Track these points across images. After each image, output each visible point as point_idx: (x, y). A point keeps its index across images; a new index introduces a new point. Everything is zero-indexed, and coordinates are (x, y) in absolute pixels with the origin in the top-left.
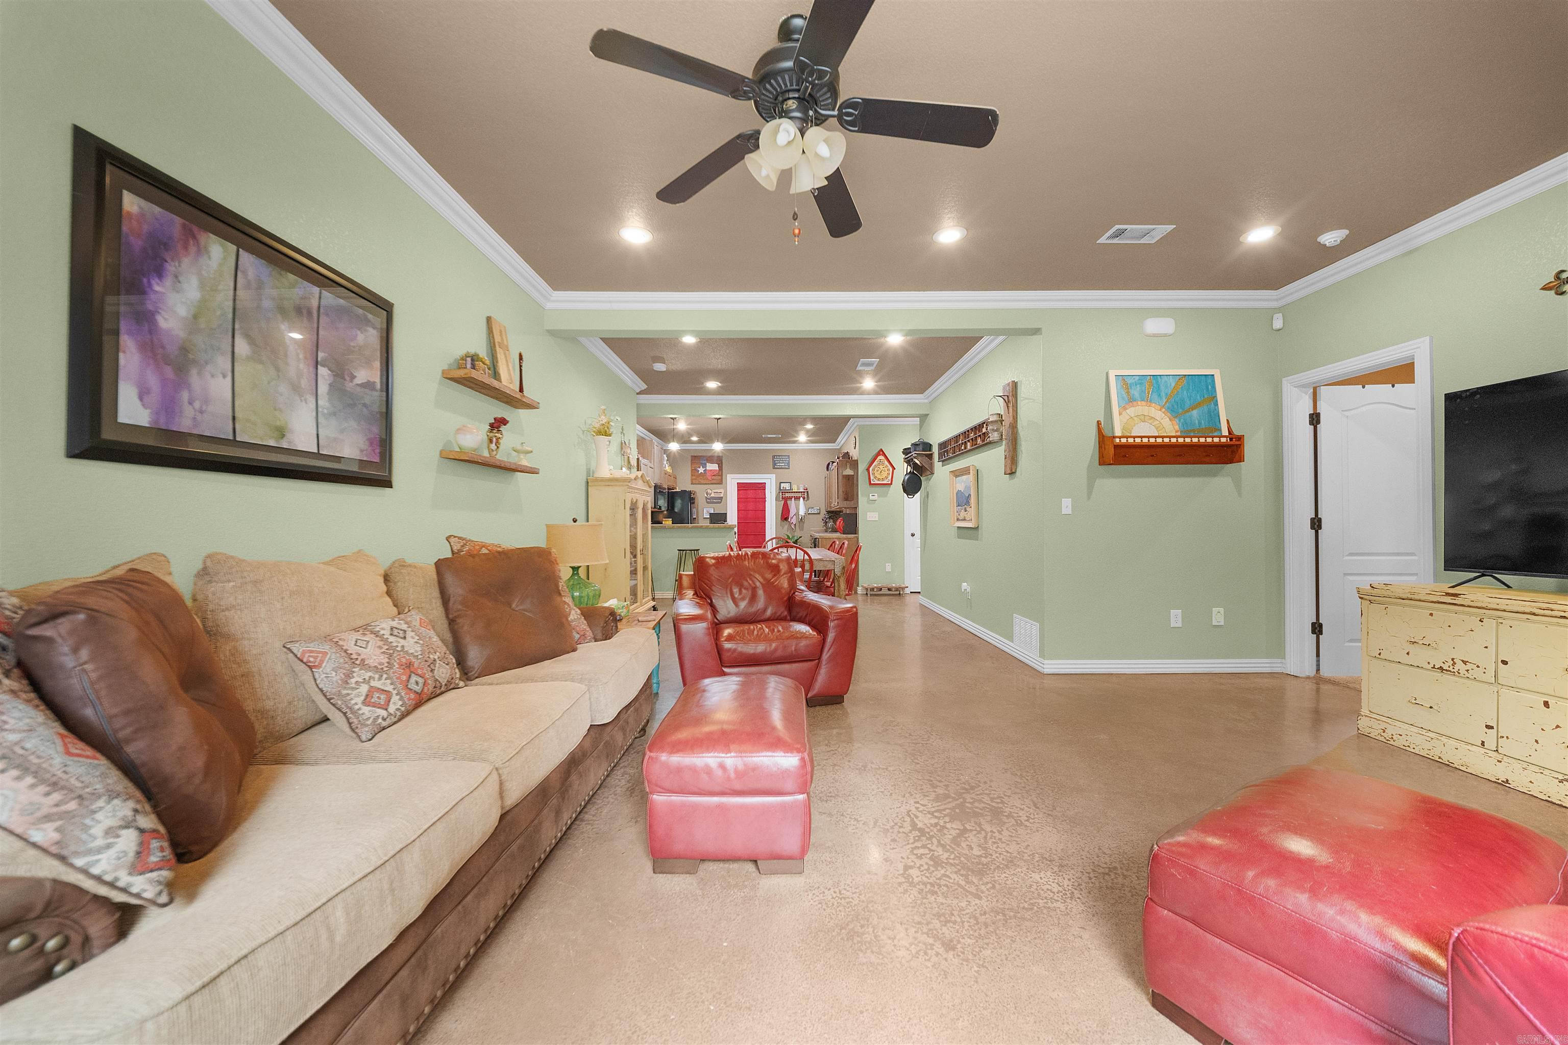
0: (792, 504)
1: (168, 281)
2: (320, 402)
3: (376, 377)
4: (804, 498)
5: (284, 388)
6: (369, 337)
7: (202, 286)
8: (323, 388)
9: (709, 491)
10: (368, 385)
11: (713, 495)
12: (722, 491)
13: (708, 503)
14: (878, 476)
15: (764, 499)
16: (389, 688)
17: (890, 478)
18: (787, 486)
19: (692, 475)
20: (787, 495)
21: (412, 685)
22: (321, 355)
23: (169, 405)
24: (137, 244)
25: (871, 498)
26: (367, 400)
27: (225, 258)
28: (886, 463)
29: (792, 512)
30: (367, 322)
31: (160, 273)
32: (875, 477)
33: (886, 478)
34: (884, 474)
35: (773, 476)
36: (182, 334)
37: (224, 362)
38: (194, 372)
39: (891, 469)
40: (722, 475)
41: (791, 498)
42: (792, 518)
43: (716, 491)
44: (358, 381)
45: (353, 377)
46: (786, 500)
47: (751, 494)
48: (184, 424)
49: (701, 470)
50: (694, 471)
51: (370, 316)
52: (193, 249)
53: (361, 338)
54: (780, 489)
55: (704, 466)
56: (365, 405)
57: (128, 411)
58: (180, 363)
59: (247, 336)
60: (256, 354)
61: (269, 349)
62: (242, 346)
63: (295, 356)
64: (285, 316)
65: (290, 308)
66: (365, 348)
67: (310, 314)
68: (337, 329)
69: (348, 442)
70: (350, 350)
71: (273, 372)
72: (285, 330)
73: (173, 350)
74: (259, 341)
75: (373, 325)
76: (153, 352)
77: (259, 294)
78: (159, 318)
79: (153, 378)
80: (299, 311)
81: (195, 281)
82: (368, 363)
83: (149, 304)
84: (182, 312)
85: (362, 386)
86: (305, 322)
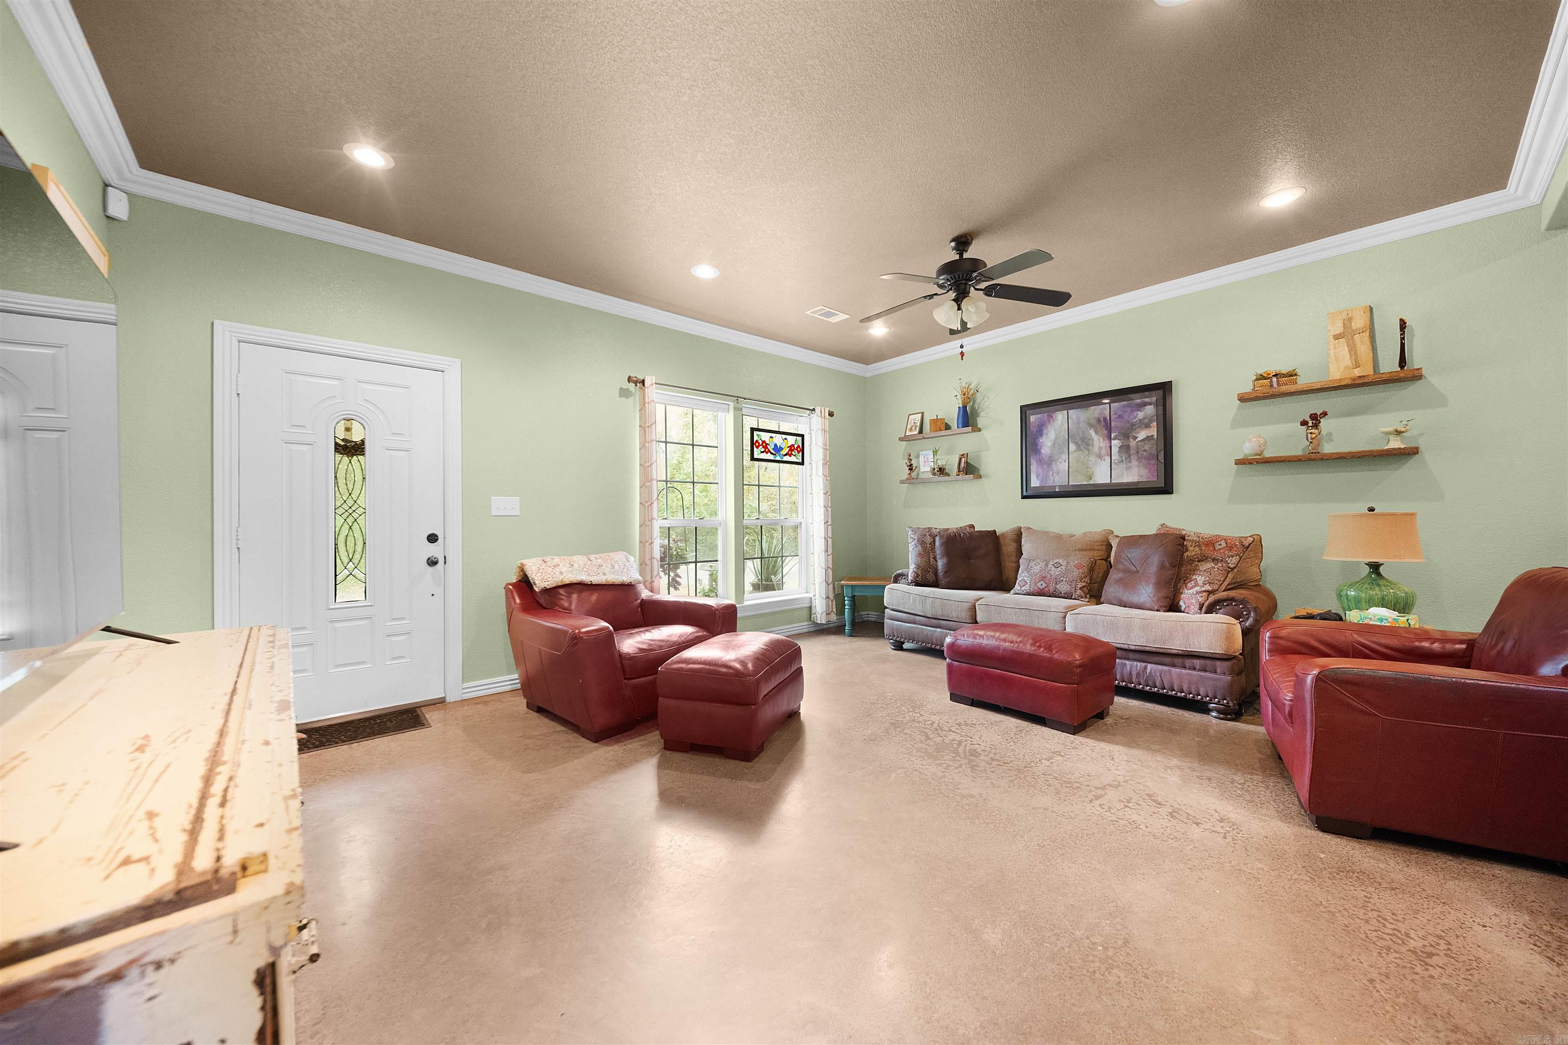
1: (1044, 437)
2: (1113, 458)
3: (1153, 431)
5: (1092, 458)
6: (1150, 410)
7: (1055, 432)
8: (1115, 450)
10: (1149, 438)
22: (1113, 435)
23: (1045, 478)
24: (1034, 430)
26: (1146, 447)
27: (1063, 418)
30: (1145, 404)
31: (1042, 434)
36: (1050, 452)
37: (1065, 457)
38: (1054, 463)
44: (1138, 439)
45: (1135, 438)
48: (1050, 483)
51: (1147, 400)
52: (1051, 422)
53: (1141, 415)
56: (1145, 451)
57: (1035, 482)
58: (1049, 462)
59: (1074, 442)
60: (1079, 448)
61: (1084, 443)
62: (1072, 447)
63: (1098, 441)
64: (1091, 426)
65: (1094, 422)
66: (1144, 419)
67: (1105, 419)
68: (1123, 418)
69: (1132, 475)
70: (1133, 425)
71: (1087, 452)
72: (1092, 432)
73: (1046, 459)
74: (1080, 442)
75: (1150, 404)
76: (1040, 462)
77: (1078, 423)
78: (1042, 450)
79: (1040, 471)
80: (1099, 421)
81: (1053, 432)
82: (1147, 426)
83: (1039, 447)
84: (1049, 444)
85: (1143, 440)
86: (1103, 423)
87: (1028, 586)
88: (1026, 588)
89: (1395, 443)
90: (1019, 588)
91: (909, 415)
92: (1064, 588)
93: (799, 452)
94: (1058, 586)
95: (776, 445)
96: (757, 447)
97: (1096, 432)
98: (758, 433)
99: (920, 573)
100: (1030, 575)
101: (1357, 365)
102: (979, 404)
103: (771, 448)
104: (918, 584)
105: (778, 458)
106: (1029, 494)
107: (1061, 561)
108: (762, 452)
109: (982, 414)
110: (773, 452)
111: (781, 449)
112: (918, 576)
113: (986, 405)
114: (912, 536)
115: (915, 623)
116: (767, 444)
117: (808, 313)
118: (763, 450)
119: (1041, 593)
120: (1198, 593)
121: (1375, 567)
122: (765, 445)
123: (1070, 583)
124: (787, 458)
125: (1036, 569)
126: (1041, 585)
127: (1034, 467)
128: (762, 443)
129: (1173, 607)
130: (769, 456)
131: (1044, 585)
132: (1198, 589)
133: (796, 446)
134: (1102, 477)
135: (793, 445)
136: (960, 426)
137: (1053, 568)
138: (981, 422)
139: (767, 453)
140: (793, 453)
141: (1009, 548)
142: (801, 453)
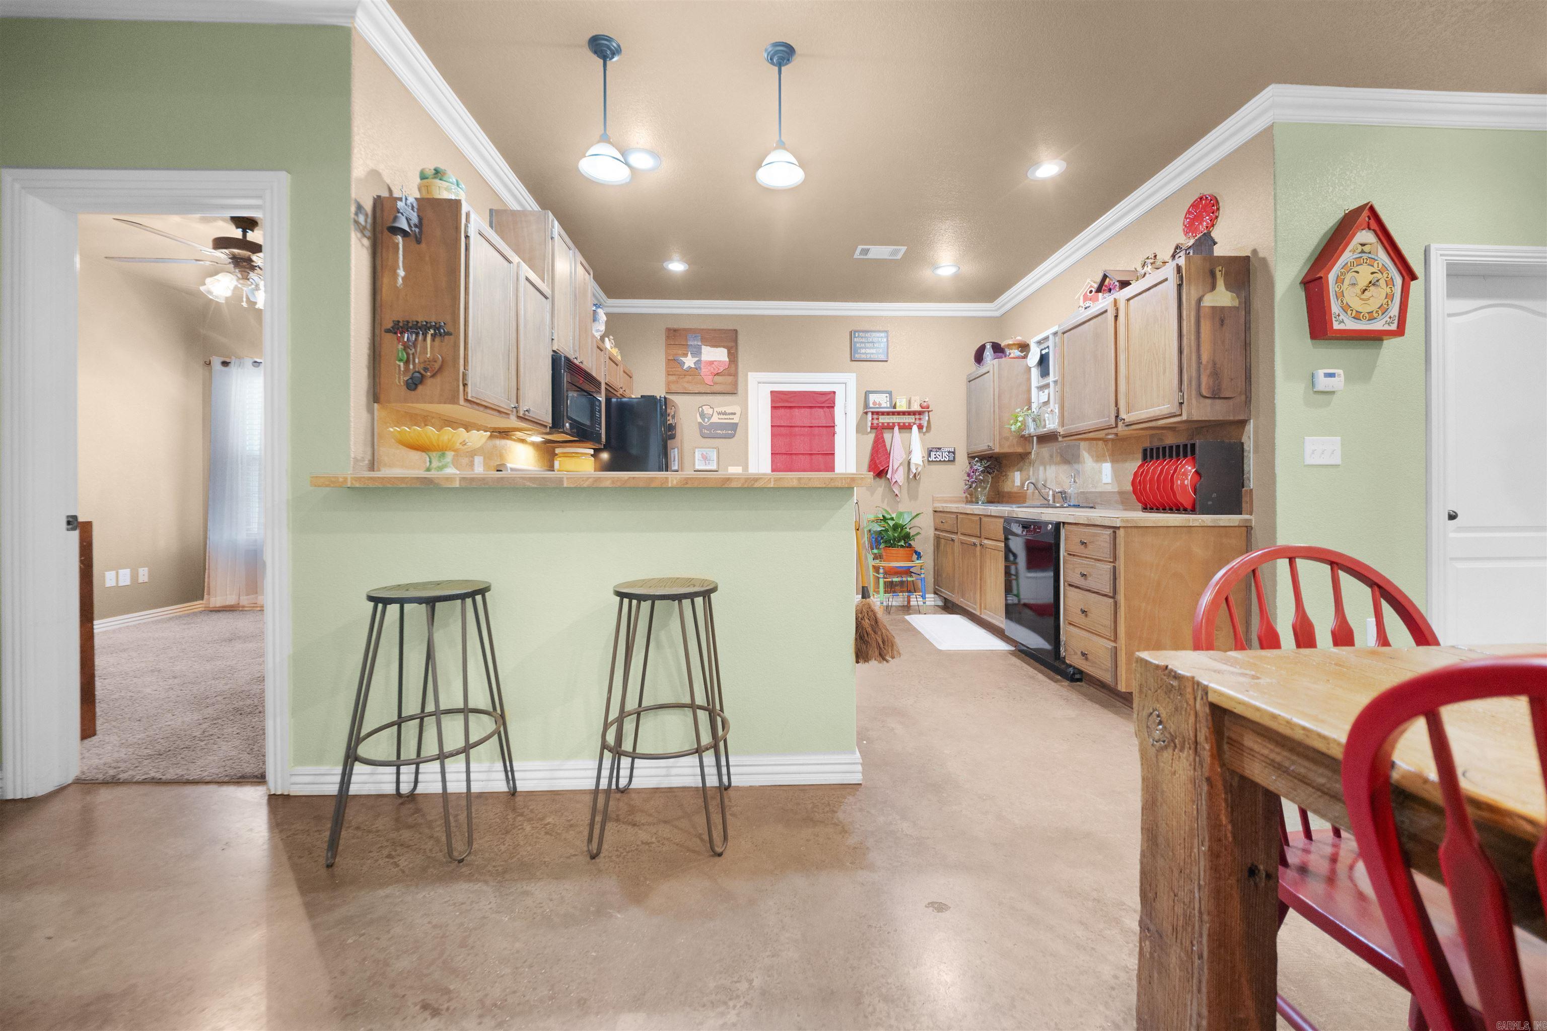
0: (895, 441)
4: (920, 427)
9: (707, 410)
11: (715, 419)
12: (736, 409)
13: (704, 436)
14: (1356, 304)
15: (831, 428)
17: (1395, 311)
18: (881, 401)
19: (668, 374)
20: (884, 420)
25: (1323, 383)
28: (1382, 256)
29: (897, 458)
32: (1346, 308)
33: (1384, 310)
34: (1377, 296)
35: (853, 377)
39: (1398, 281)
40: (735, 375)
41: (890, 427)
42: (893, 473)
43: (723, 409)
46: (879, 430)
47: (801, 417)
49: (689, 362)
50: (673, 363)
54: (866, 405)
55: (697, 352)
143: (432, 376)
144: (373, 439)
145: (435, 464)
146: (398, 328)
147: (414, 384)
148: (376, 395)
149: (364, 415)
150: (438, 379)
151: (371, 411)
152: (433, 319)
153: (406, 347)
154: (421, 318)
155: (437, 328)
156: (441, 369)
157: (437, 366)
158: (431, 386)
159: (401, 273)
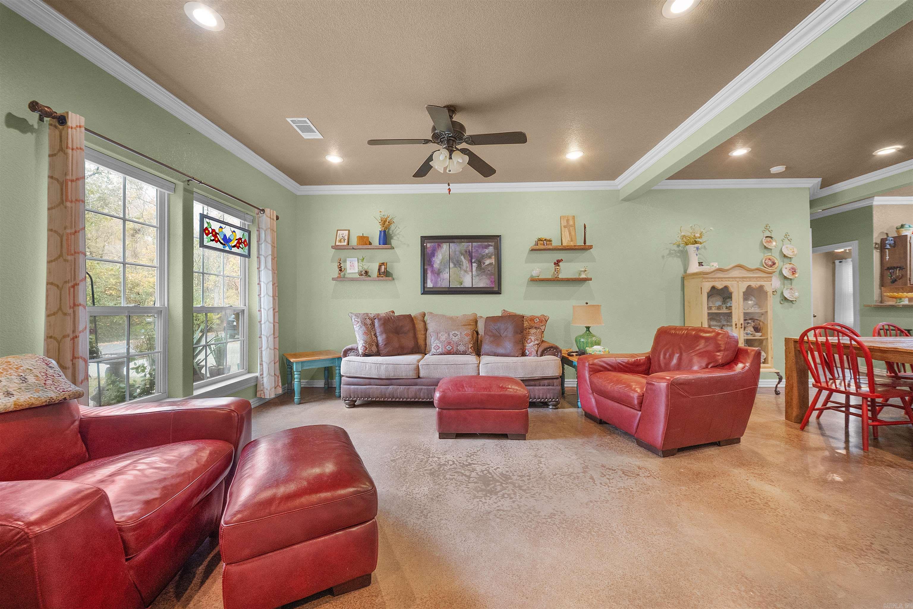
1: (435, 257)
2: (473, 273)
3: (493, 260)
5: (462, 272)
6: (491, 249)
7: (442, 255)
8: (474, 269)
10: (491, 264)
16: (440, 346)
21: (447, 348)
22: (473, 260)
23: (436, 282)
24: (430, 252)
26: (489, 269)
27: (447, 247)
30: (489, 245)
31: (434, 256)
36: (438, 267)
37: (447, 270)
38: (441, 274)
44: (486, 264)
45: (484, 263)
48: (439, 285)
51: (490, 243)
52: (440, 248)
53: (487, 251)
56: (489, 270)
57: (430, 284)
58: (438, 273)
59: (453, 262)
60: (455, 265)
61: (458, 264)
62: (452, 265)
63: (465, 263)
64: (462, 254)
65: (463, 252)
66: (488, 253)
67: (469, 252)
68: (478, 252)
69: (482, 283)
70: (483, 256)
71: (459, 269)
72: (462, 257)
73: (436, 270)
74: (456, 263)
75: (492, 246)
76: (433, 272)
77: (455, 251)
78: (434, 266)
79: (433, 278)
80: (466, 252)
81: (441, 255)
82: (490, 257)
83: (432, 263)
84: (438, 262)
85: (488, 265)
86: (468, 253)
87: (440, 349)
88: (440, 350)
89: (583, 276)
90: (435, 351)
91: (338, 230)
92: (462, 348)
93: (245, 246)
94: (458, 348)
95: (225, 236)
96: (207, 235)
97: (465, 258)
98: (208, 220)
99: (367, 347)
100: (441, 342)
101: (572, 241)
102: (393, 231)
103: (220, 237)
104: (365, 355)
105: (227, 248)
106: (426, 291)
107: (456, 332)
108: (212, 240)
109: (395, 238)
110: (222, 241)
111: (230, 240)
112: (367, 349)
113: (397, 232)
114: (356, 319)
115: (370, 385)
116: (216, 233)
117: (289, 120)
118: (213, 238)
119: (449, 353)
120: (534, 345)
121: (588, 328)
122: (215, 234)
123: (465, 345)
124: (235, 250)
125: (443, 338)
126: (449, 348)
127: (429, 275)
128: (212, 233)
129: (523, 354)
130: (220, 246)
131: (451, 348)
132: (532, 343)
133: (243, 240)
134: (467, 283)
135: (240, 239)
136: (381, 243)
137: (453, 337)
138: (394, 242)
139: (216, 242)
140: (241, 245)
141: (420, 326)
142: (247, 247)
143: (899, 279)
144: (881, 296)
145: (898, 301)
146: (889, 269)
147: (894, 281)
148: (882, 284)
149: (879, 290)
150: (900, 280)
151: (881, 289)
152: (899, 265)
153: (891, 273)
154: (895, 265)
155: (900, 268)
156: (901, 278)
157: (900, 277)
158: (900, 282)
159: (888, 258)
